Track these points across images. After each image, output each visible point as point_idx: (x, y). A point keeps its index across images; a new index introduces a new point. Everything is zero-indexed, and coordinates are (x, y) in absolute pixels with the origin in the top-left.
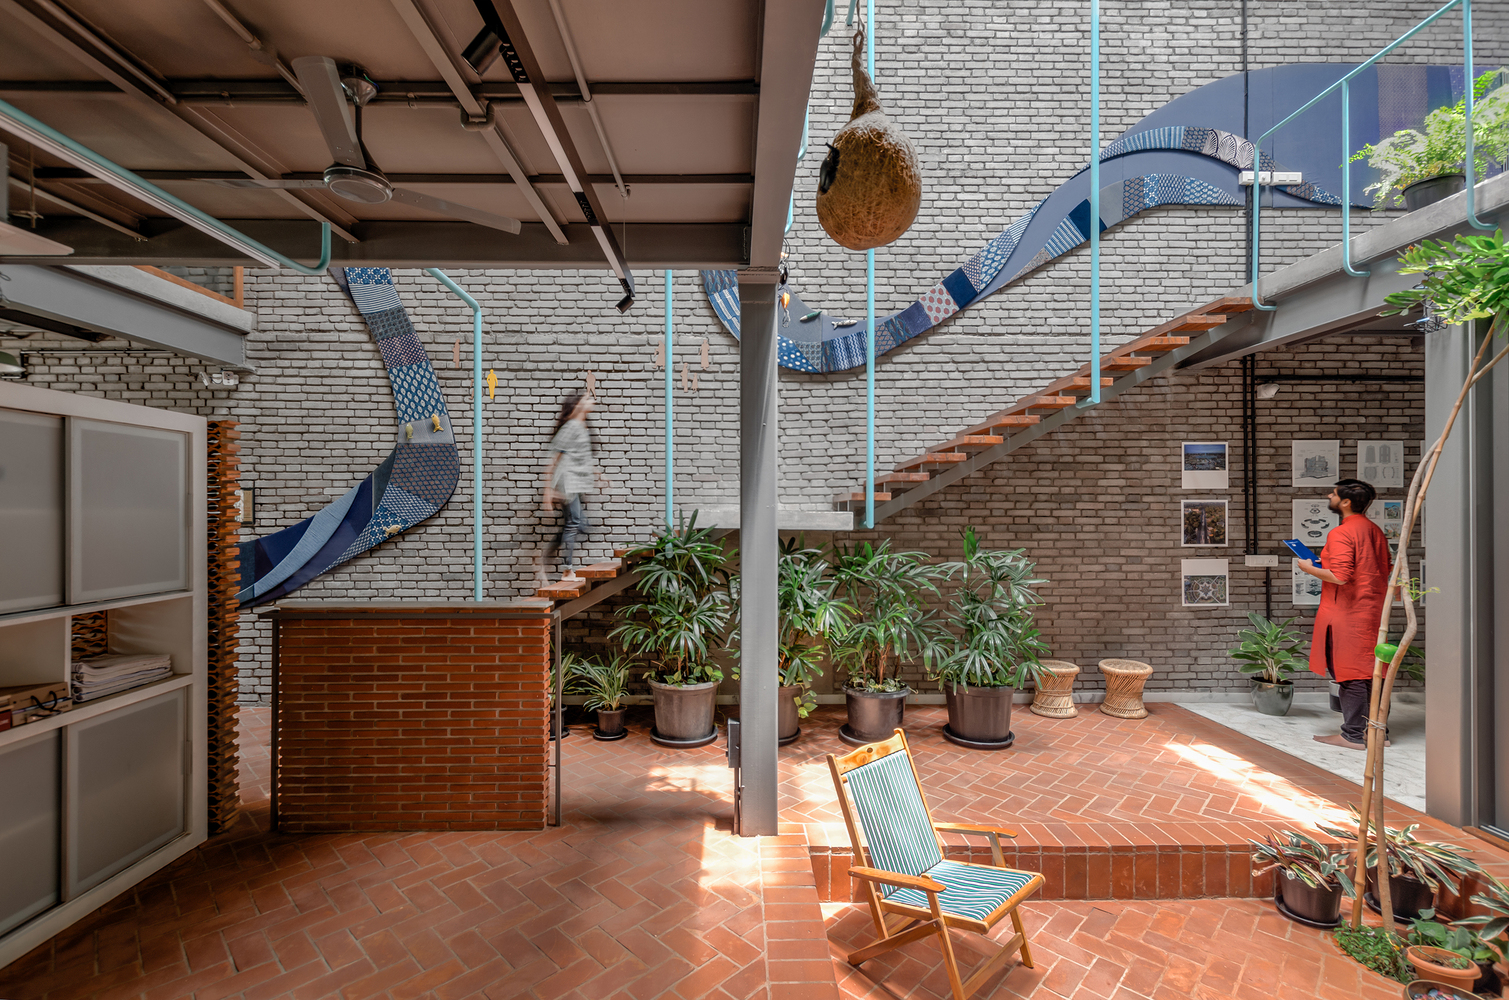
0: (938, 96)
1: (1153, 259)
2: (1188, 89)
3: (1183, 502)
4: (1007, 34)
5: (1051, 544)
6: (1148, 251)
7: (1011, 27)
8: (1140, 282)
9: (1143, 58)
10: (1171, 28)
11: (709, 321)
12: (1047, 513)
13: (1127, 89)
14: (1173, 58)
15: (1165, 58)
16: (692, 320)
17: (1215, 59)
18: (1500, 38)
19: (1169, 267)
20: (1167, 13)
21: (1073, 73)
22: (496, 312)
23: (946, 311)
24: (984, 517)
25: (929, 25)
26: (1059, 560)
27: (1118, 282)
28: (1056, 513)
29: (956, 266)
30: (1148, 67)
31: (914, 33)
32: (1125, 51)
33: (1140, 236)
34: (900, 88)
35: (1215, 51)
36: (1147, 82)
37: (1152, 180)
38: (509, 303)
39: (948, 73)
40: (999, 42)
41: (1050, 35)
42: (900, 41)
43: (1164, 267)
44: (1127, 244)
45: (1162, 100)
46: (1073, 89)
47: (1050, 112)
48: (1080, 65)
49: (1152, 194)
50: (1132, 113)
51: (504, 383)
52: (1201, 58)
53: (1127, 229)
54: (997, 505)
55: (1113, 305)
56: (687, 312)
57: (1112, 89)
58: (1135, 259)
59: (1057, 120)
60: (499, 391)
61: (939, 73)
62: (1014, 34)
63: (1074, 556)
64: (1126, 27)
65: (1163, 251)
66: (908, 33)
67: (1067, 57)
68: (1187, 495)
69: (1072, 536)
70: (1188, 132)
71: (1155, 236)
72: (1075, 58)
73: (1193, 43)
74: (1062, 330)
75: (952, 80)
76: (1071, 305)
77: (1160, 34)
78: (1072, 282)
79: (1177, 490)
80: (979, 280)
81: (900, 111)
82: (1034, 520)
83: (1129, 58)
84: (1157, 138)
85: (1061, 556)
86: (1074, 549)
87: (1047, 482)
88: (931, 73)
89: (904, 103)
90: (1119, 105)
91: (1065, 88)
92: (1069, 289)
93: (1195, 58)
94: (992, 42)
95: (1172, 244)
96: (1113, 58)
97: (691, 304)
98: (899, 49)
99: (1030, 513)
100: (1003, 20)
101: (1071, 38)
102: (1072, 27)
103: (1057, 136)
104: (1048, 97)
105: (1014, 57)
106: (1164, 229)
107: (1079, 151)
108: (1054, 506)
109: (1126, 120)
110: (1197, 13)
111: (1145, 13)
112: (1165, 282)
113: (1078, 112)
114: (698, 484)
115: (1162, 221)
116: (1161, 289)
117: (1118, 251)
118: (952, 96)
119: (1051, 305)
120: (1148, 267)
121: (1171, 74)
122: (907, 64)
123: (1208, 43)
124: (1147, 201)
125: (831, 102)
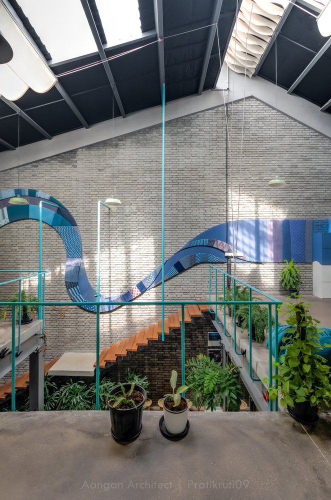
0: (135, 229)
1: (200, 278)
2: (211, 227)
3: (208, 350)
4: (156, 211)
5: (169, 362)
6: (198, 275)
7: (157, 209)
8: (196, 284)
9: (196, 218)
10: (205, 209)
11: (68, 296)
12: (168, 353)
13: (192, 227)
14: (205, 218)
15: (203, 218)
16: (63, 296)
17: (218, 218)
18: (306, 210)
19: (204, 280)
20: (204, 204)
21: (176, 223)
22: (6, 293)
23: (137, 294)
24: (149, 354)
25: (133, 209)
26: (171, 367)
27: (189, 284)
28: (170, 353)
29: (141, 280)
30: (198, 220)
31: (128, 211)
32: (191, 216)
33: (196, 271)
34: (124, 227)
35: (218, 215)
36: (198, 225)
37: (199, 255)
38: (10, 291)
39: (139, 223)
40: (154, 213)
41: (169, 211)
42: (124, 213)
43: (203, 280)
44: (192, 273)
45: (202, 231)
46: (176, 227)
47: (169, 234)
48: (178, 220)
49: (198, 259)
50: (193, 234)
51: (8, 314)
52: (214, 218)
53: (192, 269)
54: (153, 350)
55: (188, 291)
56: (61, 293)
57: (187, 227)
58: (194, 278)
59: (171, 236)
60: (7, 317)
61: (136, 223)
62: (158, 211)
63: (176, 365)
64: (191, 209)
65: (202, 275)
66: (127, 211)
67: (174, 218)
68: (209, 348)
69: (175, 360)
70: (209, 241)
71: (200, 271)
72: (176, 218)
73: (212, 213)
74: (172, 298)
75: (140, 225)
76: (175, 291)
77: (202, 211)
78: (175, 284)
79: (206, 346)
80: (146, 285)
81: (124, 234)
82: (164, 355)
83: (192, 218)
84: (200, 242)
85: (172, 365)
86: (176, 363)
87: (168, 344)
88: (133, 223)
89: (125, 232)
90: (189, 232)
91: (173, 227)
92: (175, 287)
93: (212, 218)
94: (151, 213)
95: (205, 273)
96: (187, 218)
97: (63, 291)
98: (124, 216)
99: (163, 353)
100: (155, 207)
101: (175, 212)
102: (175, 209)
103: (171, 241)
104: (168, 230)
105: (158, 218)
106: (203, 269)
107: (177, 245)
108: (170, 351)
109: (191, 236)
110: (213, 204)
111: (197, 204)
112: (203, 284)
113: (177, 234)
114: (65, 344)
115: (202, 266)
116: (202, 287)
117: (189, 275)
118: (140, 229)
119: (169, 291)
120: (198, 280)
121: (205, 223)
122: (127, 220)
123: (216, 213)
124: (197, 261)
125: (104, 231)
